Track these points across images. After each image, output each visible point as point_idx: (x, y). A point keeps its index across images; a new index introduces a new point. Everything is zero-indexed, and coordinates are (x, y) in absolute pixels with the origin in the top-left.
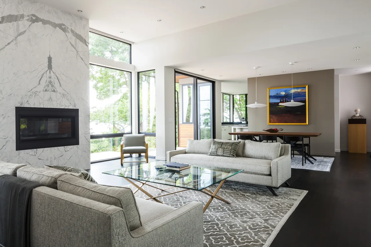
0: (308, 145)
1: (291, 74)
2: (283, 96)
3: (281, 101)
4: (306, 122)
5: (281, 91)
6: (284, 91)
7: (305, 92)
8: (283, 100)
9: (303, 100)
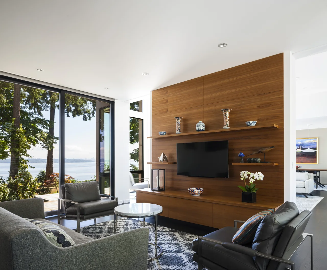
0: (319, 177)
1: (308, 130)
2: (299, 144)
3: (298, 148)
4: (316, 162)
5: (298, 142)
6: (301, 141)
7: (316, 142)
8: (300, 147)
9: (315, 147)
